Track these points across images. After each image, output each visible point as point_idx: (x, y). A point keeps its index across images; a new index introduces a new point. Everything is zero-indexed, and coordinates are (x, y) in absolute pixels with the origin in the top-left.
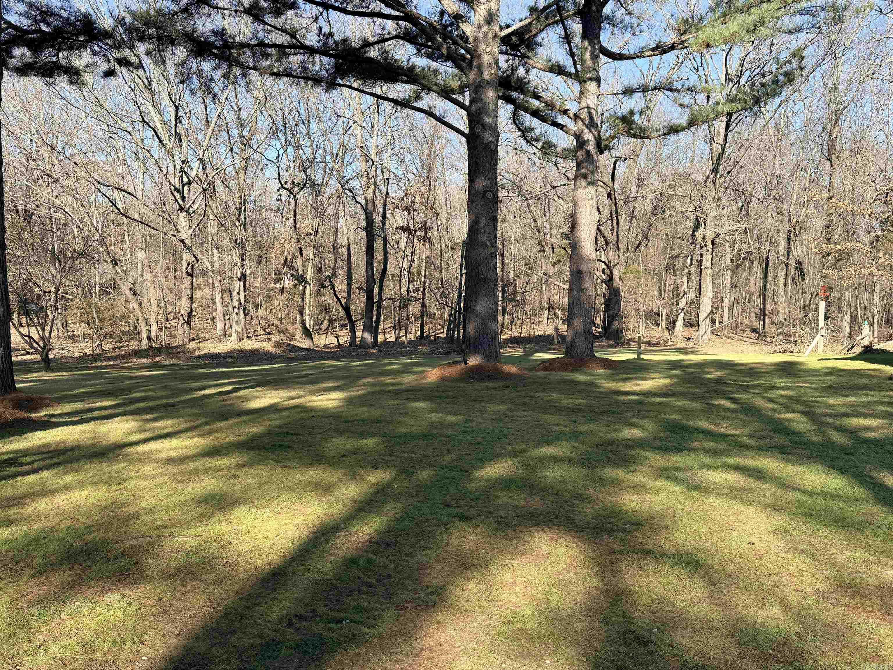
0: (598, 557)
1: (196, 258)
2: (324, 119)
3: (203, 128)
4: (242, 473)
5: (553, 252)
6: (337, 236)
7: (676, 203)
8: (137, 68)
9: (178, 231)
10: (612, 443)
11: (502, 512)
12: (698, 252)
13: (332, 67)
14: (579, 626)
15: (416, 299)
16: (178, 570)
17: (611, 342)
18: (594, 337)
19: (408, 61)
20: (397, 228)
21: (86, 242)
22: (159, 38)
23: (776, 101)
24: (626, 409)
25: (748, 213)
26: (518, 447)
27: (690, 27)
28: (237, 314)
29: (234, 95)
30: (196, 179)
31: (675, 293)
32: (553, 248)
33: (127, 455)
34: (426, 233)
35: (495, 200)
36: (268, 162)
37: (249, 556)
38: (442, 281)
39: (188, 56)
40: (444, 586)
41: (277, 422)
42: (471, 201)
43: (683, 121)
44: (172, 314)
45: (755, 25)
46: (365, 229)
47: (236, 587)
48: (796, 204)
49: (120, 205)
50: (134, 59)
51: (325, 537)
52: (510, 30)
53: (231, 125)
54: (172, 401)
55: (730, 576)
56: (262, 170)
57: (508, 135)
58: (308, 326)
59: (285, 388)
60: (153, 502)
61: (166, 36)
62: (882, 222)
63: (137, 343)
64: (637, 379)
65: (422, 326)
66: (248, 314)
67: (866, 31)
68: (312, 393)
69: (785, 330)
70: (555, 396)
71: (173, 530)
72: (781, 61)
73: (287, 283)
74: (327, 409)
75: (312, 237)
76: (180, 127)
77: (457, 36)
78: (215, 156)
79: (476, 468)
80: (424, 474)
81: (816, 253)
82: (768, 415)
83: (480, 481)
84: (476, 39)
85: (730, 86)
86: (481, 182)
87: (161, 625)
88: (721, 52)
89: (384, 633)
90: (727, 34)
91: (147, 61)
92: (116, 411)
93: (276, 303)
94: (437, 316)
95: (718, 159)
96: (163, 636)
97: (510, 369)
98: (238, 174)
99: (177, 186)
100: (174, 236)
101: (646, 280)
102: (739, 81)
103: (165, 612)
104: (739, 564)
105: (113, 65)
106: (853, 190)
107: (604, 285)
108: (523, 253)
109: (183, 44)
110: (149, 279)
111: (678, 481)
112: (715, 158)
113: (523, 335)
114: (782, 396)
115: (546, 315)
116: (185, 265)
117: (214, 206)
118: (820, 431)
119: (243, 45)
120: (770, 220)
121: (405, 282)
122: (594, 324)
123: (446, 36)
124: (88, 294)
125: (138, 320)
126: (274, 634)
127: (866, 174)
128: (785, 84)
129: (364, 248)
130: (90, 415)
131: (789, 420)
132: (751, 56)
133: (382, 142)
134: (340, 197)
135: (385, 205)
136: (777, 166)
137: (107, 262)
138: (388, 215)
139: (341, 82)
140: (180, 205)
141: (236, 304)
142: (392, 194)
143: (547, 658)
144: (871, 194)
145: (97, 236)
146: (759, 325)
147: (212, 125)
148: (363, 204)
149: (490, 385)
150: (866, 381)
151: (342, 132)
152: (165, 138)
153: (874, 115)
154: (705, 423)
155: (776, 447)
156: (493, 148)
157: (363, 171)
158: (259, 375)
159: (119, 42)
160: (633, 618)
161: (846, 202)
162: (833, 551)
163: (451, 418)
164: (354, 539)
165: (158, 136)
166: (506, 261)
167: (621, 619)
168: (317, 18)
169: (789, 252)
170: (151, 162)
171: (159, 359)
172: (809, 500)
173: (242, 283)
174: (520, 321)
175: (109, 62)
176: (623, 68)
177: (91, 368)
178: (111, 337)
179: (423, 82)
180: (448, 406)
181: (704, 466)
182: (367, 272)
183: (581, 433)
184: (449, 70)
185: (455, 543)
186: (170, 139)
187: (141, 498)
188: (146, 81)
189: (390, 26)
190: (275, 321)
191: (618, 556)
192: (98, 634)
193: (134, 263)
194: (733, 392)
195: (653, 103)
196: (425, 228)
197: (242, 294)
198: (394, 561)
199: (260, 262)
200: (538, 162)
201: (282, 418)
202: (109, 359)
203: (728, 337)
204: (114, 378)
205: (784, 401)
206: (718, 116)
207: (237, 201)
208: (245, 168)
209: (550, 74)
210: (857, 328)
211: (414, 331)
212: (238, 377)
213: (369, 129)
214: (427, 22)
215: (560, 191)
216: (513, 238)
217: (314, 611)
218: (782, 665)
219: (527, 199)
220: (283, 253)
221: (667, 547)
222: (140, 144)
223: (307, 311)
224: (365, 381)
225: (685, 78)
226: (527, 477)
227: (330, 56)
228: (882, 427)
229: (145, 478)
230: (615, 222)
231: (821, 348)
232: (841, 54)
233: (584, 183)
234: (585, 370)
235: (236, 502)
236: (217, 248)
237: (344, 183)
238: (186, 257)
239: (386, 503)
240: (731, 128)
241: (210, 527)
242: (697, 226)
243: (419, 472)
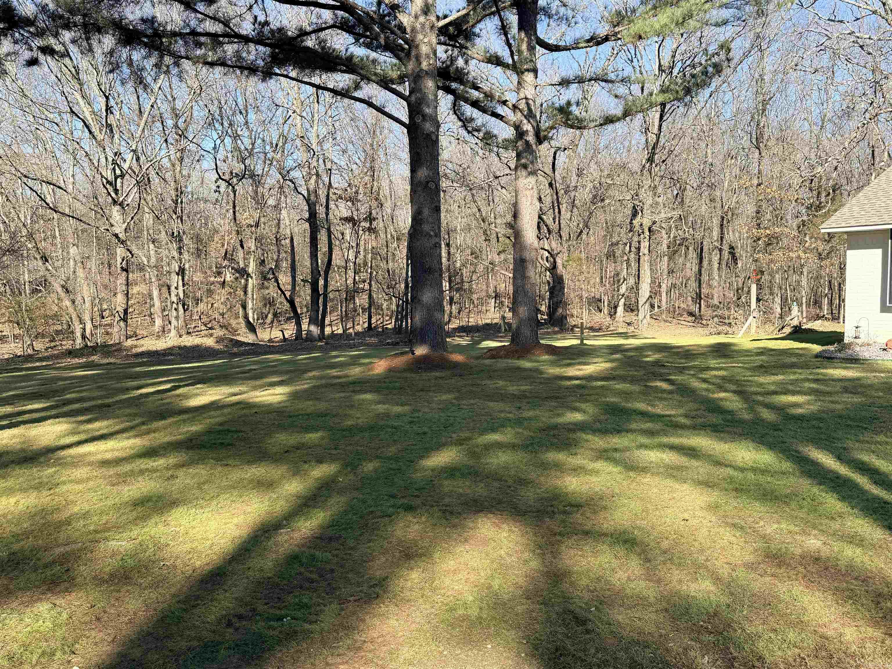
0: (539, 539)
1: (131, 252)
2: (263, 109)
3: (136, 118)
4: (181, 473)
5: (498, 241)
6: (279, 228)
7: (613, 192)
8: (63, 56)
9: (112, 226)
10: (555, 427)
11: (447, 500)
12: (636, 239)
13: (269, 56)
14: (520, 609)
15: (363, 289)
16: (112, 575)
17: (556, 329)
18: (539, 324)
19: (347, 50)
20: (341, 219)
21: (12, 238)
22: (85, 25)
23: (707, 92)
24: (568, 394)
25: (682, 201)
26: (463, 435)
27: (623, 19)
28: (175, 309)
29: (168, 84)
30: (130, 171)
31: (616, 279)
32: (498, 238)
33: (60, 459)
34: (371, 224)
35: (437, 189)
36: (204, 153)
37: (187, 557)
38: (388, 271)
39: (116, 44)
40: (387, 577)
41: (217, 420)
42: (413, 191)
43: (618, 111)
44: (108, 311)
45: (684, 18)
46: (308, 220)
47: (173, 590)
48: (728, 191)
49: (48, 200)
50: (58, 48)
51: (267, 535)
52: (447, 20)
53: (165, 116)
54: (107, 401)
55: (665, 553)
56: (198, 161)
57: (450, 125)
58: (251, 320)
59: (227, 385)
60: (86, 507)
61: (91, 24)
62: (808, 208)
63: (71, 342)
64: (580, 364)
65: (370, 318)
66: (188, 309)
67: (789, 24)
68: (255, 388)
69: (720, 312)
70: (501, 383)
71: (107, 534)
72: (710, 52)
73: (229, 277)
74: (271, 404)
75: (253, 229)
76: (111, 117)
77: (395, 26)
78: (150, 148)
79: (422, 457)
80: (369, 467)
81: (748, 238)
82: (702, 395)
83: (426, 470)
84: (413, 30)
85: (663, 77)
86: (423, 173)
87: (93, 633)
88: (654, 44)
89: (326, 628)
90: (657, 26)
91: (73, 50)
92: (48, 413)
93: (217, 297)
94: (385, 306)
95: (653, 148)
96: (96, 644)
97: (458, 358)
98: (173, 165)
99: (109, 179)
100: (108, 230)
101: (588, 267)
102: (671, 72)
103: (98, 619)
104: (674, 540)
105: (35, 53)
106: (781, 177)
107: (548, 273)
108: (469, 242)
109: (111, 32)
110: (82, 275)
111: (615, 462)
112: (650, 148)
113: (470, 324)
114: (715, 376)
115: (493, 304)
116: (119, 260)
117: (149, 198)
118: (751, 409)
119: (174, 34)
120: (704, 207)
121: (351, 273)
122: (538, 311)
123: (384, 27)
124: (17, 292)
125: (71, 318)
126: (212, 635)
127: (792, 162)
128: (714, 75)
129: (308, 240)
130: (20, 419)
131: (721, 399)
132: (683, 48)
133: (323, 131)
134: (281, 187)
135: (328, 196)
136: (709, 155)
137: (36, 259)
138: (332, 205)
139: (277, 71)
140: (113, 199)
141: (174, 299)
142: (335, 185)
143: (489, 642)
144: (796, 181)
145: (24, 232)
146: (694, 308)
147: (145, 116)
148: (306, 195)
149: (438, 374)
150: (794, 360)
151: (281, 121)
152: (95, 129)
153: (798, 104)
154: (643, 405)
155: (709, 426)
156: (434, 138)
157: (304, 161)
158: (200, 372)
159: (43, 29)
160: (572, 598)
161: (774, 188)
162: (762, 523)
163: (398, 409)
164: (296, 535)
165: (87, 127)
166: (452, 251)
167: (561, 599)
168: (251, 7)
169: (722, 238)
170: (81, 154)
171: (95, 358)
172: (741, 475)
173: (180, 277)
174: (467, 310)
175: (32, 50)
176: (560, 59)
177: (21, 370)
178: (43, 336)
179: (362, 72)
180: (395, 397)
181: (642, 446)
182: (312, 265)
183: (525, 419)
184: (388, 59)
185: (399, 533)
186: (101, 130)
187: (74, 503)
188: (73, 70)
189: (327, 15)
190: (217, 316)
191: (558, 538)
192: (25, 646)
193: (66, 259)
194: (670, 374)
195: (590, 94)
196: (370, 218)
197: (181, 288)
198: (337, 556)
199: (199, 256)
200: (481, 152)
201: (223, 415)
202: (41, 360)
203: (666, 321)
204: (46, 379)
205: (718, 381)
206: (651, 106)
207: (173, 193)
208: (181, 160)
209: (490, 65)
210: (787, 309)
211: (361, 322)
212: (177, 374)
213: (309, 118)
214: (364, 12)
215: (503, 181)
216: (459, 228)
217: (254, 610)
218: (712, 635)
219: (471, 189)
220: (223, 245)
221: (605, 526)
222: (68, 135)
223: (250, 305)
224: (311, 374)
225: (620, 69)
226: (472, 464)
227: (265, 45)
228: (808, 403)
229: (78, 482)
230: (557, 210)
231: (753, 329)
232: (766, 46)
233: (524, 173)
234: (529, 356)
235: (174, 503)
236: (153, 242)
237: (285, 174)
238: (120, 252)
239: (330, 497)
240: (665, 118)
241: (146, 530)
242: (635, 214)
243: (364, 464)
